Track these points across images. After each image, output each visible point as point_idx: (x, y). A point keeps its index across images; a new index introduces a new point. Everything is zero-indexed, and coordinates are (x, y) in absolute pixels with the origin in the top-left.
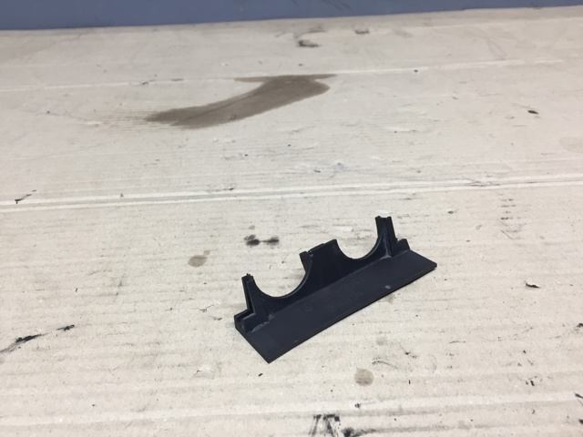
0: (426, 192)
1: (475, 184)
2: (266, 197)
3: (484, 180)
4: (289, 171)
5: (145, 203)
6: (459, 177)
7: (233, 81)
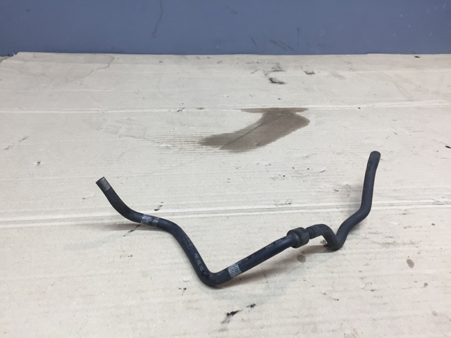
0: (412, 209)
1: (438, 203)
2: (317, 211)
3: (442, 200)
4: (319, 190)
5: (242, 214)
6: (426, 197)
7: (240, 111)
